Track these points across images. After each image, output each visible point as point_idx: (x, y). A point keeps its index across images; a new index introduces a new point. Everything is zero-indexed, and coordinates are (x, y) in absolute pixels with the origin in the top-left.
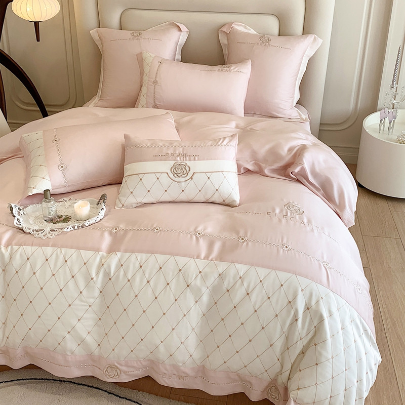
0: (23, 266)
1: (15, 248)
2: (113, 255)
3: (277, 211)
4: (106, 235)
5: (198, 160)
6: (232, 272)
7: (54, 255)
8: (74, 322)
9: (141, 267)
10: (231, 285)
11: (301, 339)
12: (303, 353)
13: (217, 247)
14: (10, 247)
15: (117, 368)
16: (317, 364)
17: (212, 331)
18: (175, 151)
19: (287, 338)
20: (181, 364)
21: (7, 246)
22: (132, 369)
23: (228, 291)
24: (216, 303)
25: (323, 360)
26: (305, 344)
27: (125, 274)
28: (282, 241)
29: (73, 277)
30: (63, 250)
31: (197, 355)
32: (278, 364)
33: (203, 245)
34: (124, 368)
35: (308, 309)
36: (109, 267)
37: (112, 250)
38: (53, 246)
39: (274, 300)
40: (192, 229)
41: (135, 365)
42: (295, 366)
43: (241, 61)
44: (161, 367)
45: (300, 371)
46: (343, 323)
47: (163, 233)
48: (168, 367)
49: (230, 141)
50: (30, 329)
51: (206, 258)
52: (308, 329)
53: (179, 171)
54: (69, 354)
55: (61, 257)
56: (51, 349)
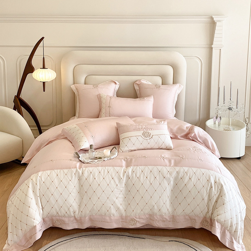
0: (89, 176)
1: (84, 169)
2: (129, 167)
3: (191, 149)
4: (123, 160)
5: (153, 130)
6: (182, 170)
7: (103, 170)
8: (115, 199)
9: (142, 171)
10: (182, 176)
11: (215, 195)
12: (216, 202)
13: (173, 162)
14: (81, 169)
15: (135, 220)
16: (224, 204)
17: (176, 197)
18: (142, 127)
19: (209, 196)
20: (164, 214)
21: (80, 168)
22: (141, 220)
23: (181, 178)
24: (177, 184)
25: (226, 202)
26: (217, 197)
27: (136, 175)
28: (199, 158)
29: (113, 178)
30: (107, 167)
31: (170, 210)
32: (206, 209)
33: (167, 161)
34: (138, 220)
35: (216, 182)
36: (128, 173)
37: (128, 166)
38: (102, 166)
39: (201, 180)
40: (160, 156)
41: (143, 217)
42: (214, 207)
43: (148, 96)
44: (155, 217)
45: (217, 208)
46: (230, 188)
47: (148, 158)
48: (158, 217)
49: (164, 122)
50: (94, 205)
51: (170, 166)
52: (217, 190)
53: (146, 135)
54: (112, 216)
55: (106, 171)
56: (103, 215)
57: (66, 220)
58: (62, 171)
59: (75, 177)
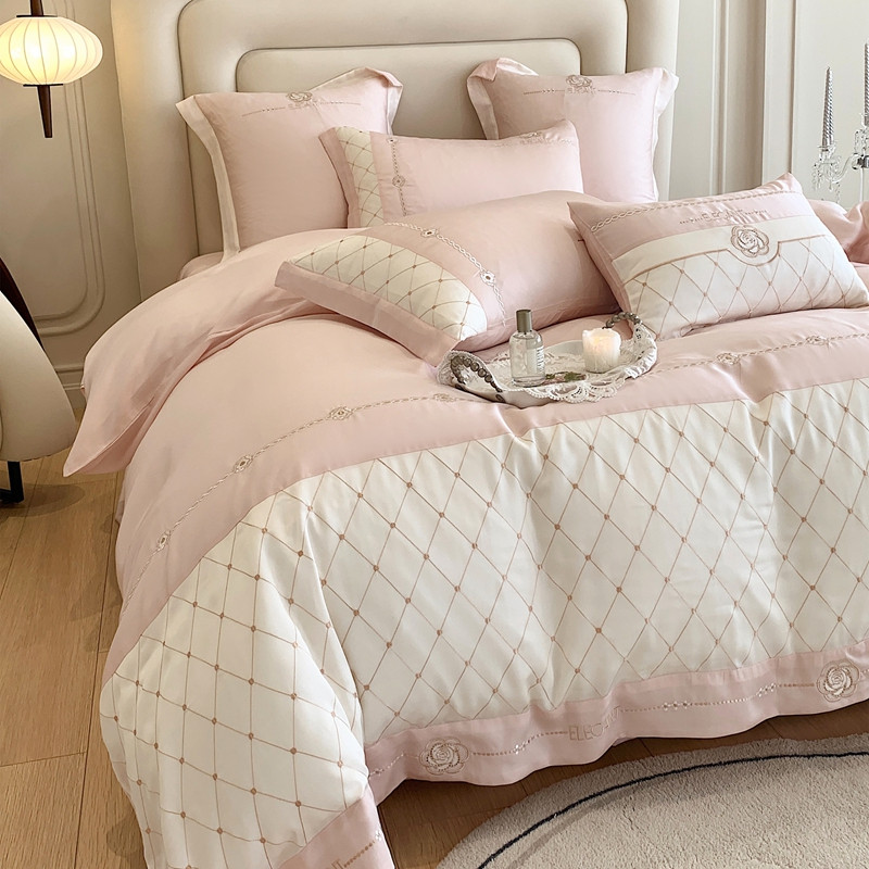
1: (547, 432)
14: (531, 433)
15: (850, 663)
21: (521, 433)
29: (712, 464)
30: (664, 412)
34: (863, 661)
36: (782, 425)
54: (738, 664)
55: (666, 428)
56: (693, 666)
57: (493, 730)
58: (427, 458)
59: (511, 483)
